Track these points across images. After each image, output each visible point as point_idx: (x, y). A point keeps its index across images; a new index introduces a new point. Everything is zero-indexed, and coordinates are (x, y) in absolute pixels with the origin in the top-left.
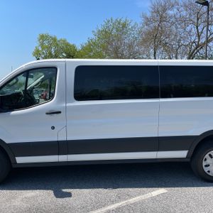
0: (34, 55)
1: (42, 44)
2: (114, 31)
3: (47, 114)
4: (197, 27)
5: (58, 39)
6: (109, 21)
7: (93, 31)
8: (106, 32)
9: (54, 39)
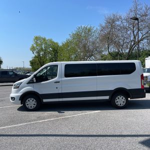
0: (31, 50)
1: (36, 43)
2: (83, 33)
3: (55, 83)
4: (134, 32)
5: (47, 39)
6: (79, 28)
7: (70, 35)
8: (78, 35)
9: (44, 39)
